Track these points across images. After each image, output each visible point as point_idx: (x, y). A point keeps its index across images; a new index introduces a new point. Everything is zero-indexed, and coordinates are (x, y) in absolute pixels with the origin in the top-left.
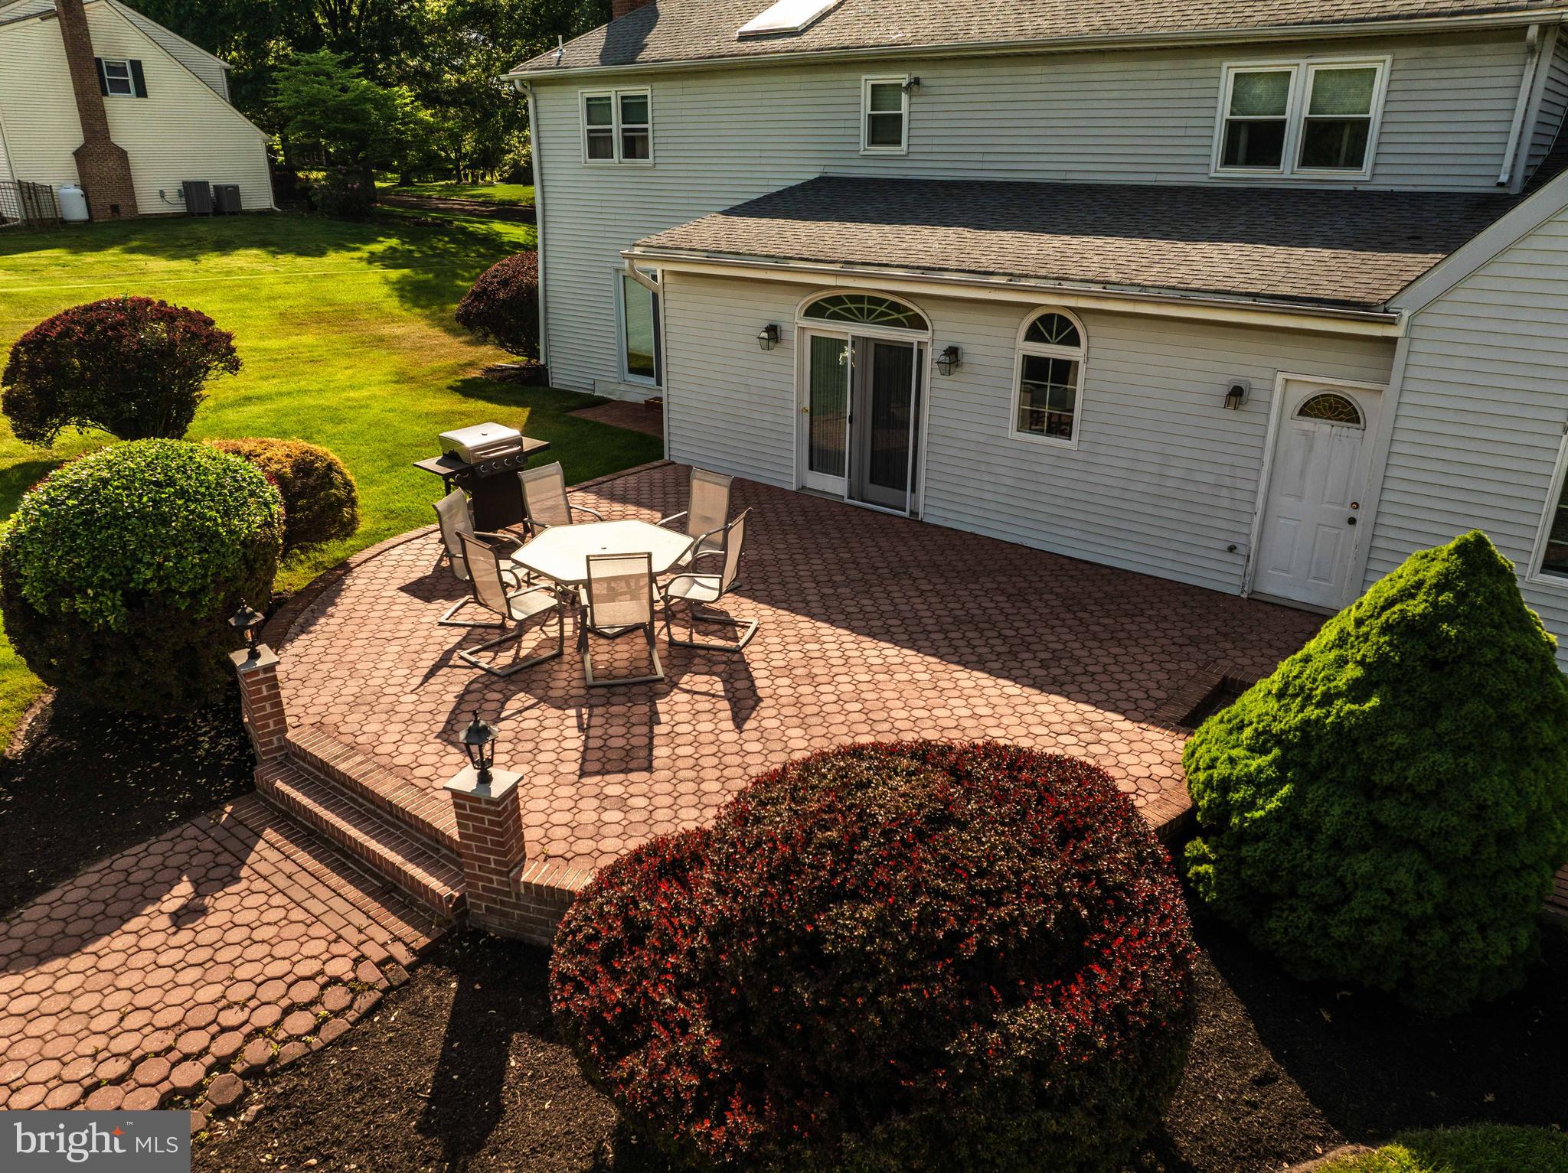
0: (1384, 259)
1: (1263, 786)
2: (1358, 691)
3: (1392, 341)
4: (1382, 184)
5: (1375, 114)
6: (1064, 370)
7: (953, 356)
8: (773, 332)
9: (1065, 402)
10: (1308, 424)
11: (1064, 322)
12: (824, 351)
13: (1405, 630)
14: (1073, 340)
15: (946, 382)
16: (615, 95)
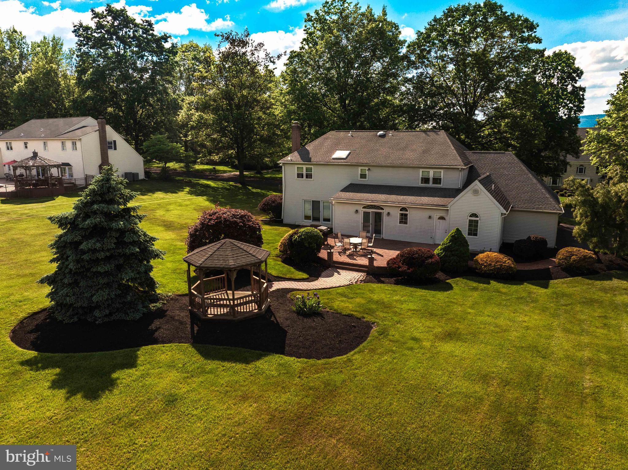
0: (446, 199)
1: (442, 253)
2: (449, 243)
3: (448, 210)
4: (444, 187)
5: (442, 177)
6: (406, 215)
7: (389, 214)
8: (357, 211)
9: (406, 219)
10: (439, 220)
11: (405, 208)
12: (366, 215)
13: (453, 236)
14: (407, 211)
15: (388, 218)
16: (304, 167)
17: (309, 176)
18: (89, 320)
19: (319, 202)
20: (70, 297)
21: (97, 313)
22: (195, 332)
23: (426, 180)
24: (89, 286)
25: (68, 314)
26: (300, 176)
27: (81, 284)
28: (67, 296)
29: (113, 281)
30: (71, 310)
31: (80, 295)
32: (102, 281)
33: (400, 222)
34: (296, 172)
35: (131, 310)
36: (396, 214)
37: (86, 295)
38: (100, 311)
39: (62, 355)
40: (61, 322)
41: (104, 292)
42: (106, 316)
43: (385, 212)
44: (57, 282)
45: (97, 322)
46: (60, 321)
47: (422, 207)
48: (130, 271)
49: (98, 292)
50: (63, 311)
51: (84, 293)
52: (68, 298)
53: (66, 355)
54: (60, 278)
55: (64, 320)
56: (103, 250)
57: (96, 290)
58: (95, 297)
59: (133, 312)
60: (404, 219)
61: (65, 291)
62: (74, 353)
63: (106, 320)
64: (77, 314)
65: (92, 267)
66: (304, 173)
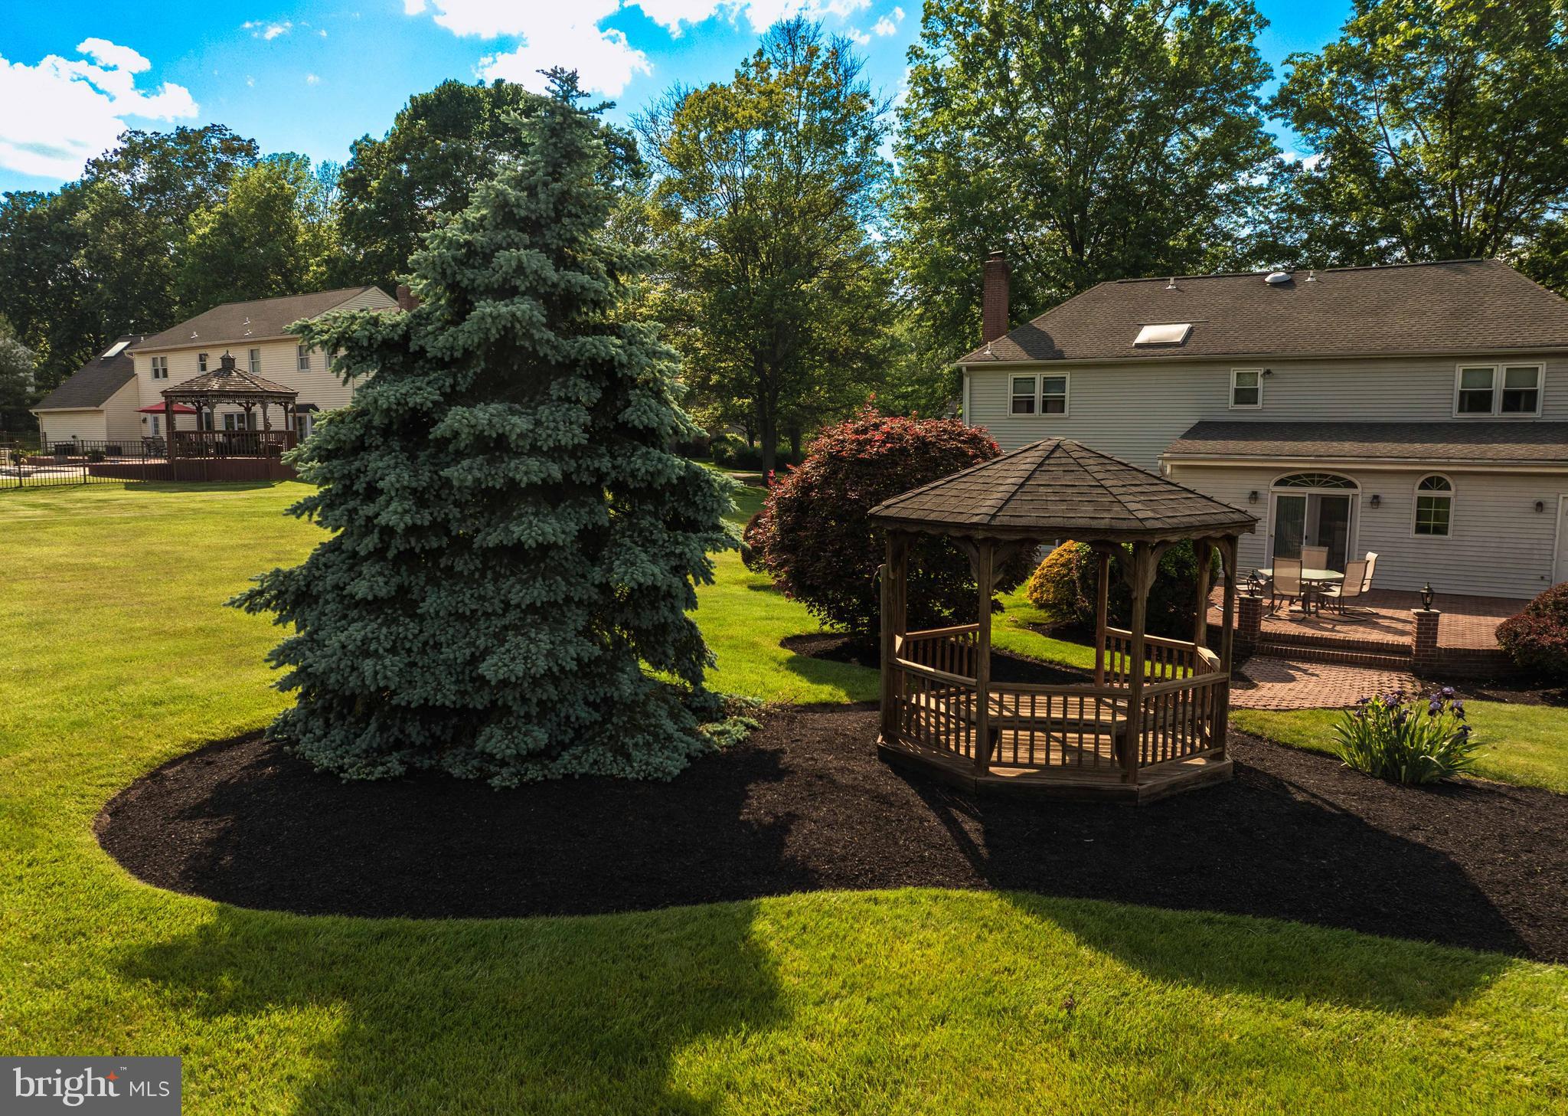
4: (1548, 419)
5: (1540, 387)
6: (1442, 502)
7: (1376, 501)
8: (1254, 495)
9: (1443, 516)
11: (1440, 480)
12: (1287, 505)
14: (1448, 487)
15: (1371, 514)
16: (1039, 377)
17: (1054, 405)
18: (456, 772)
20: (381, 658)
21: (494, 740)
22: (977, 838)
23: (1477, 401)
24: (461, 617)
25: (361, 743)
26: (1024, 405)
27: (428, 606)
28: (367, 654)
29: (568, 599)
30: (373, 727)
31: (423, 652)
32: (519, 595)
33: (1421, 529)
34: (1010, 394)
35: (640, 739)
36: (1405, 499)
37: (447, 653)
38: (509, 731)
39: (357, 923)
40: (330, 776)
41: (532, 640)
42: (534, 756)
43: (1360, 495)
44: (316, 599)
45: (496, 782)
46: (327, 772)
48: (644, 556)
49: (503, 642)
50: (337, 734)
51: (437, 646)
52: (368, 665)
53: (377, 925)
54: (330, 580)
55: (341, 769)
56: (535, 450)
57: (495, 635)
58: (490, 660)
59: (648, 744)
60: (1433, 516)
61: (356, 632)
62: (415, 916)
63: (534, 772)
64: (398, 745)
65: (478, 531)
66: (1038, 394)
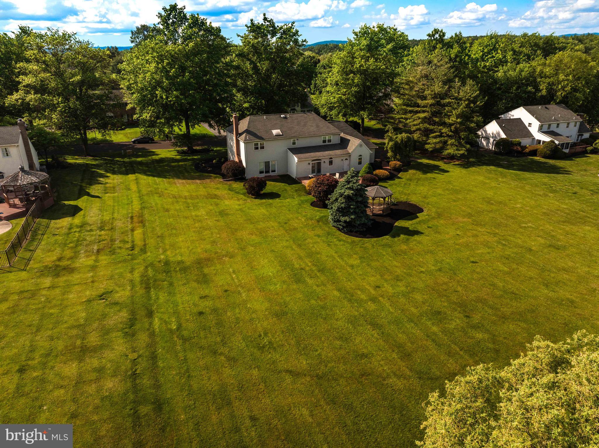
3: (350, 155)
8: (309, 164)
9: (332, 163)
16: (259, 143)
17: (262, 148)
19: (269, 162)
23: (324, 141)
26: (256, 148)
34: (254, 146)
36: (327, 161)
43: (322, 161)
47: (337, 156)
60: (331, 163)
66: (259, 146)
